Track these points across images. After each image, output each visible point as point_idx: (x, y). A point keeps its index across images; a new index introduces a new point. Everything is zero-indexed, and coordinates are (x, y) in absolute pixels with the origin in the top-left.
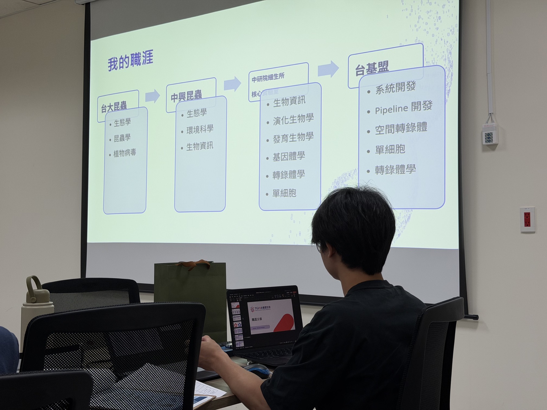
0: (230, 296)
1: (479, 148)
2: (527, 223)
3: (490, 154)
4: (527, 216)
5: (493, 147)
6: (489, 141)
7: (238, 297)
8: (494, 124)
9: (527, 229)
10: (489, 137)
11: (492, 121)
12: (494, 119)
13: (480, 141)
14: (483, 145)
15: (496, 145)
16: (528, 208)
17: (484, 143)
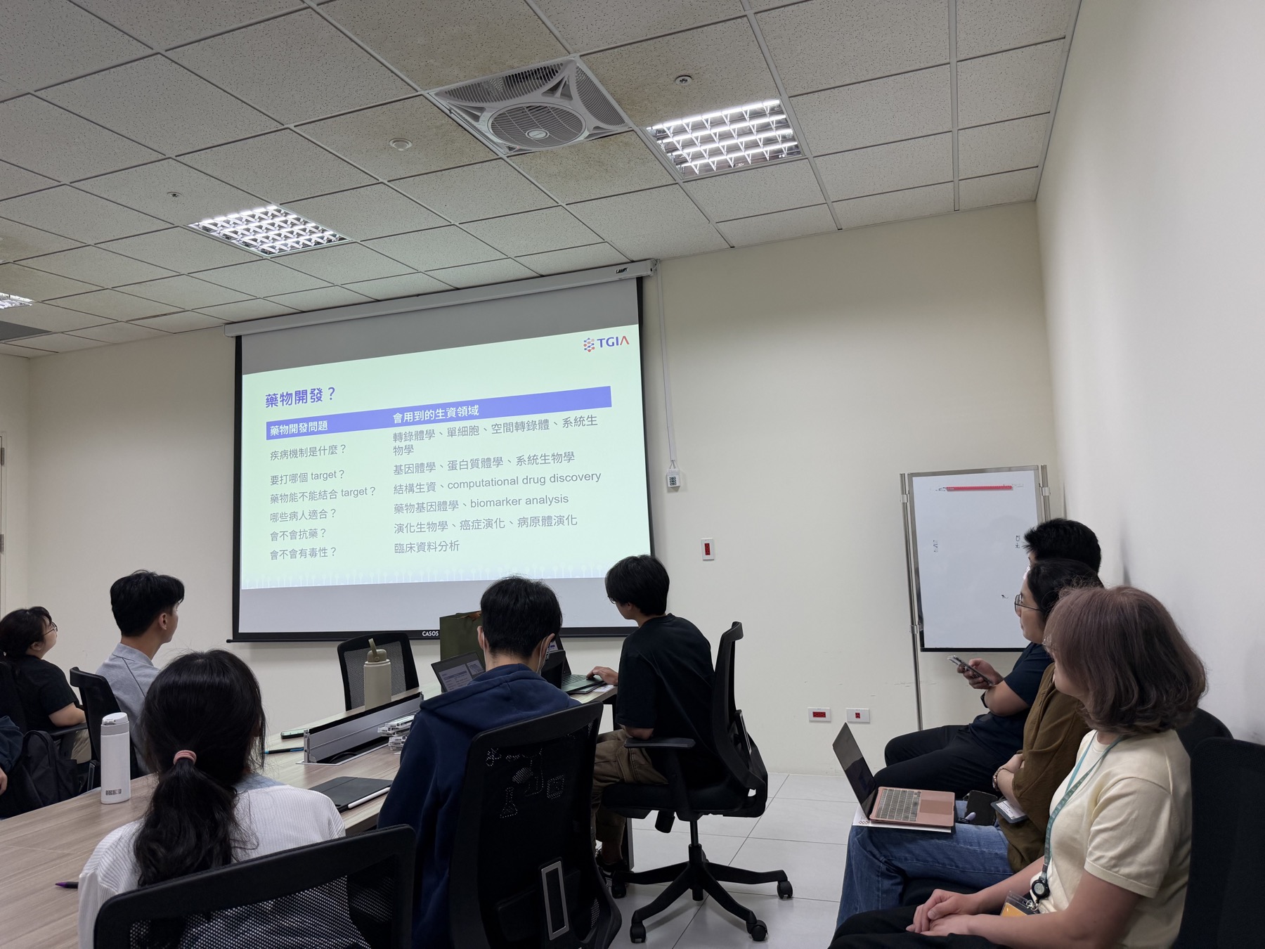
1: (665, 490)
2: (708, 552)
3: (674, 495)
4: (707, 546)
5: (676, 489)
6: (673, 484)
8: (677, 469)
9: (708, 557)
10: (673, 480)
11: (675, 468)
12: (676, 465)
13: (665, 484)
14: (668, 487)
15: (679, 487)
16: (707, 539)
17: (669, 486)
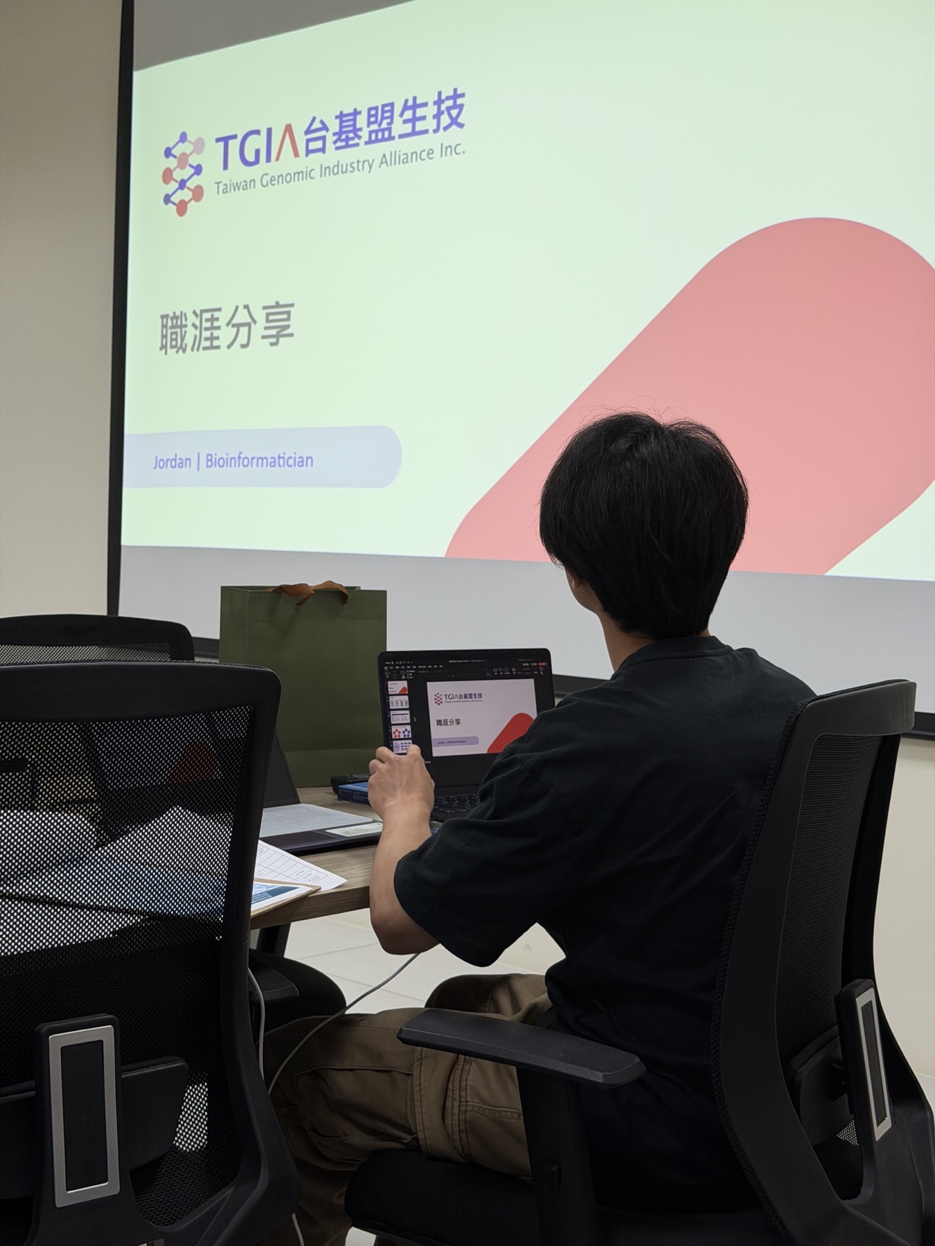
0: (386, 665)
7: (406, 669)
